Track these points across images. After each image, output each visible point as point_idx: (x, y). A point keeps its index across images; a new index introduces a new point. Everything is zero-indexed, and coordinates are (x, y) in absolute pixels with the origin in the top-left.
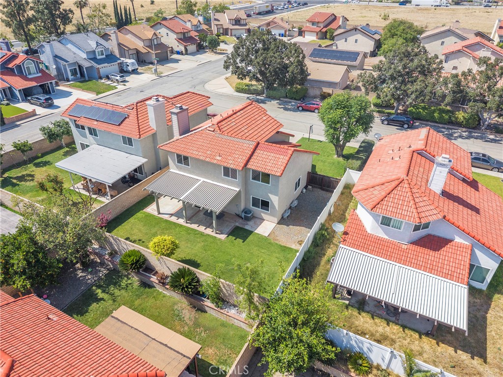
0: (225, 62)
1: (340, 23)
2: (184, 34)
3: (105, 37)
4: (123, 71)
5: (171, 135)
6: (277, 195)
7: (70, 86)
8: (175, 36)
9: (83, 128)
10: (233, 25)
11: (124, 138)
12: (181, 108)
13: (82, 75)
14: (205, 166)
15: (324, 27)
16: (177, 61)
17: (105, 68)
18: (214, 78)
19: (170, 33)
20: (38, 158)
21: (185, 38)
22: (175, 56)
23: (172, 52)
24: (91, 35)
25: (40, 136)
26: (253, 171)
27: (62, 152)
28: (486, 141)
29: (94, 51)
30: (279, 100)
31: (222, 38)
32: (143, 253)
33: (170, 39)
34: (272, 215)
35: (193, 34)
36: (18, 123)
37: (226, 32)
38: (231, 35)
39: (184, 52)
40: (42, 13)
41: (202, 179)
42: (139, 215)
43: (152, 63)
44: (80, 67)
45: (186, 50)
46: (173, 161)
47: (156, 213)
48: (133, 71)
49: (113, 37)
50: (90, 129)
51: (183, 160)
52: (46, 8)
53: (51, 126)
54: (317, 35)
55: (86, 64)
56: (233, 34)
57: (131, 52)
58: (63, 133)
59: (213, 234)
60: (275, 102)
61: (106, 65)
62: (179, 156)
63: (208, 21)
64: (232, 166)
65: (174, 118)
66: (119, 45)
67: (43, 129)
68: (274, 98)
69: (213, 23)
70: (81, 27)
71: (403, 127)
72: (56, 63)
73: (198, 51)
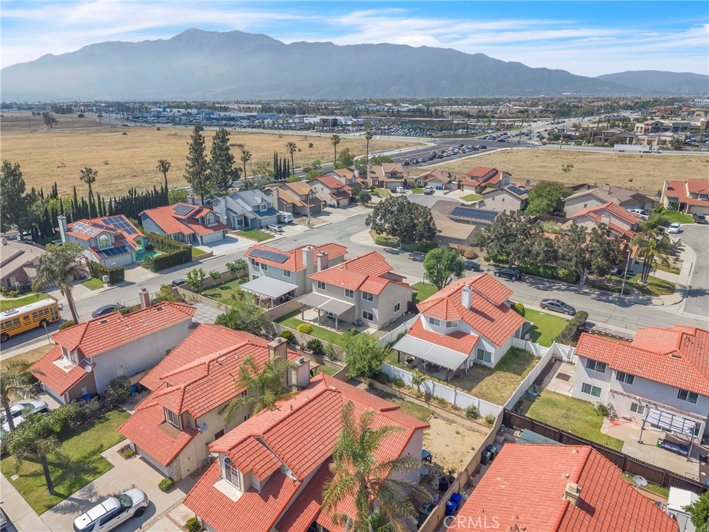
0: (367, 219)
1: (501, 178)
2: (338, 189)
3: (268, 192)
4: (281, 222)
5: (316, 270)
6: (377, 309)
7: (237, 234)
8: (329, 191)
9: (257, 264)
10: (389, 178)
11: (285, 271)
12: (324, 253)
13: (246, 224)
14: (335, 290)
15: (483, 182)
16: (328, 214)
17: (265, 219)
18: (360, 231)
19: (324, 188)
20: (222, 284)
21: (338, 193)
22: (327, 209)
23: (325, 205)
24: (258, 191)
25: (226, 269)
26: (364, 292)
27: (237, 281)
28: (579, 293)
29: (259, 206)
30: (412, 252)
31: (376, 190)
32: (293, 333)
33: (324, 194)
34: (375, 323)
35: (348, 189)
36: (201, 261)
37: (381, 184)
38: (386, 188)
39: (336, 205)
40: (218, 171)
41: (332, 298)
42: (290, 319)
43: (306, 216)
44: (245, 218)
45: (338, 203)
46: (315, 286)
47: (301, 319)
48: (289, 222)
49: (275, 193)
50: (262, 265)
51: (322, 285)
52: (221, 168)
53: (234, 263)
54: (476, 189)
55: (251, 216)
56: (388, 186)
57: (288, 206)
58: (241, 268)
59: (336, 332)
60: (407, 254)
61: (267, 217)
62: (319, 283)
63: (363, 174)
64: (350, 289)
65: (319, 259)
66: (279, 199)
67: (228, 265)
68: (407, 251)
69: (369, 175)
70: (249, 184)
71: (511, 279)
72: (227, 214)
73: (349, 204)
